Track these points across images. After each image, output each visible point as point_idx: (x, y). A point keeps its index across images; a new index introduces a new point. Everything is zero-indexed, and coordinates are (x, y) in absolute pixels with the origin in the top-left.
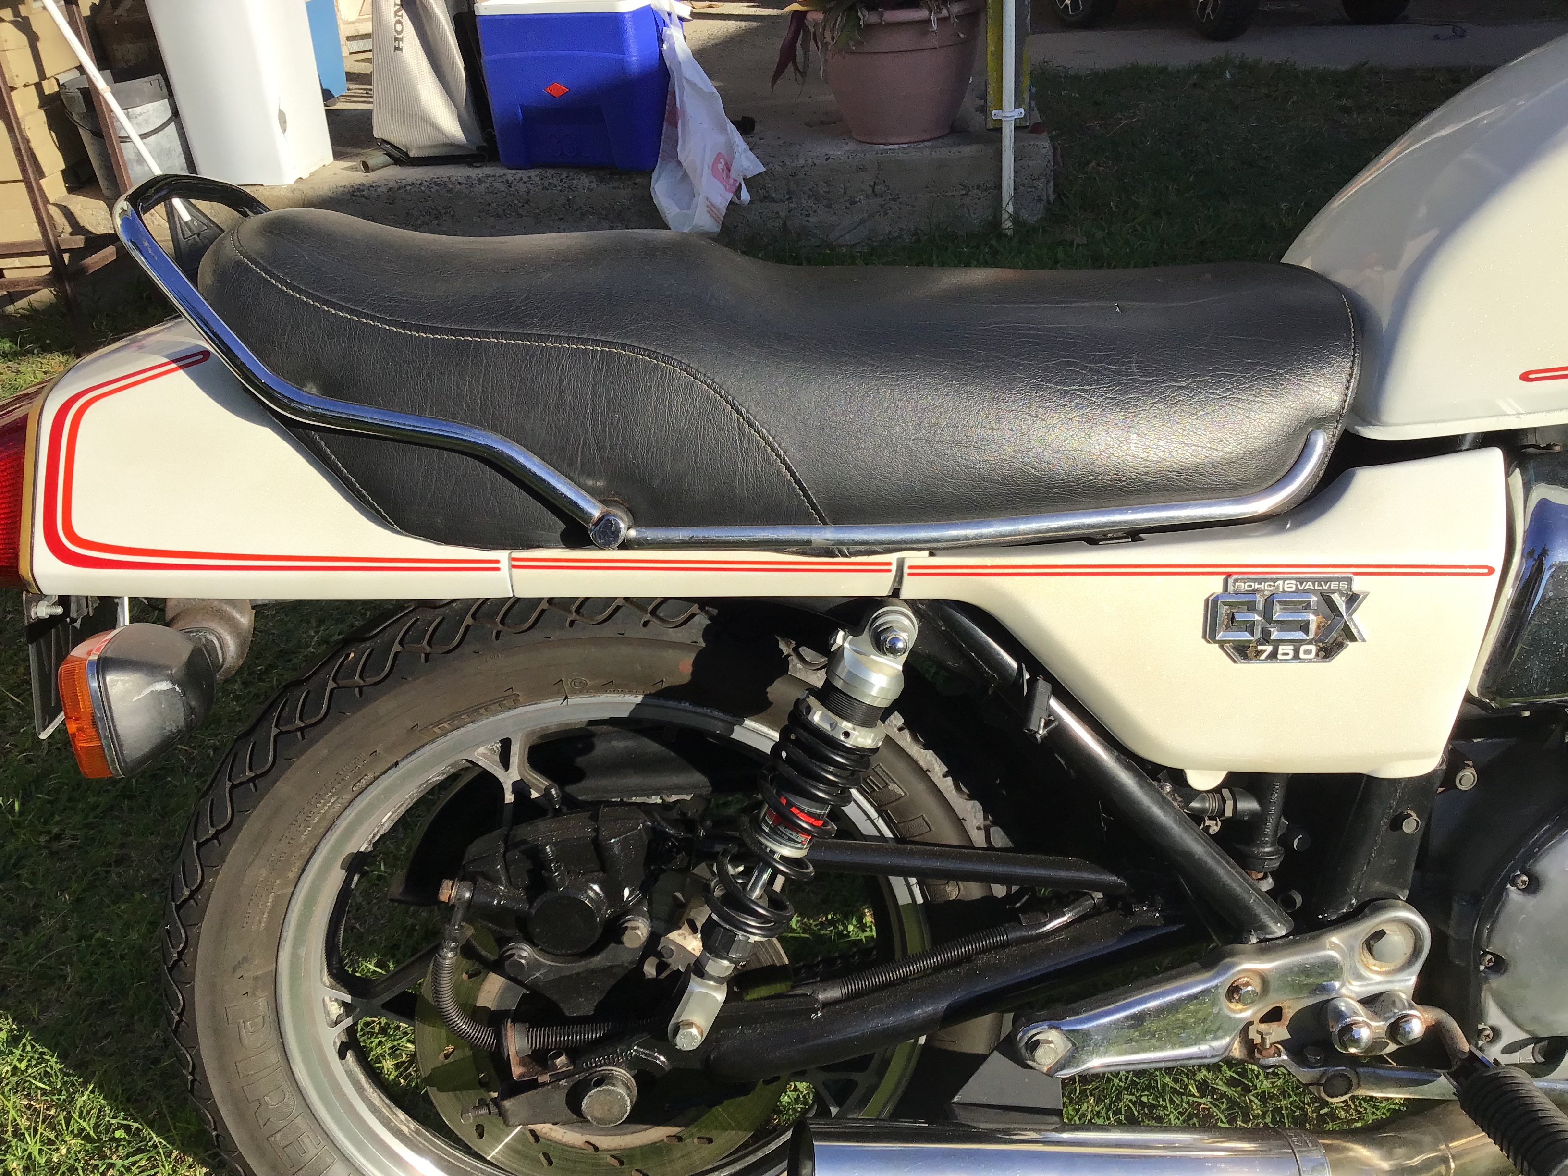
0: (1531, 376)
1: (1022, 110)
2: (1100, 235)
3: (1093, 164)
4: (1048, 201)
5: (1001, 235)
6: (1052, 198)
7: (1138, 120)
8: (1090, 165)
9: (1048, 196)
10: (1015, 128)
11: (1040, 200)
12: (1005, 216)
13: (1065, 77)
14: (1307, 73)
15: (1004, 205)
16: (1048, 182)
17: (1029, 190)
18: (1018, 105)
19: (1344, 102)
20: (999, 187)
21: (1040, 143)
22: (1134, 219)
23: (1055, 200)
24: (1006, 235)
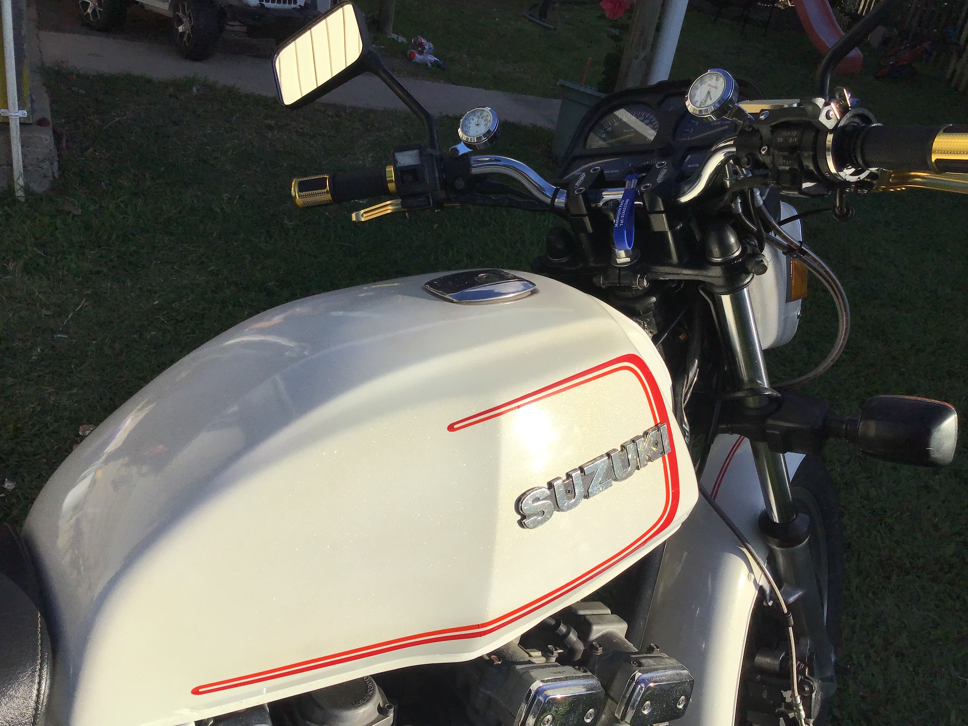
0: (200, 690)
1: (25, 112)
2: (92, 208)
3: (91, 150)
4: (54, 177)
5: (15, 201)
6: (56, 175)
7: (127, 118)
8: (89, 151)
9: (53, 173)
10: (20, 124)
11: (45, 177)
12: (17, 187)
13: (77, 75)
14: (247, 96)
15: (15, 179)
16: (52, 164)
17: (36, 169)
18: (21, 106)
19: (269, 121)
20: (10, 164)
21: (43, 136)
22: (118, 198)
23: (60, 176)
24: (19, 201)
